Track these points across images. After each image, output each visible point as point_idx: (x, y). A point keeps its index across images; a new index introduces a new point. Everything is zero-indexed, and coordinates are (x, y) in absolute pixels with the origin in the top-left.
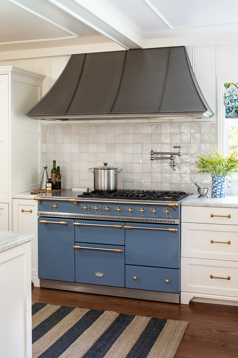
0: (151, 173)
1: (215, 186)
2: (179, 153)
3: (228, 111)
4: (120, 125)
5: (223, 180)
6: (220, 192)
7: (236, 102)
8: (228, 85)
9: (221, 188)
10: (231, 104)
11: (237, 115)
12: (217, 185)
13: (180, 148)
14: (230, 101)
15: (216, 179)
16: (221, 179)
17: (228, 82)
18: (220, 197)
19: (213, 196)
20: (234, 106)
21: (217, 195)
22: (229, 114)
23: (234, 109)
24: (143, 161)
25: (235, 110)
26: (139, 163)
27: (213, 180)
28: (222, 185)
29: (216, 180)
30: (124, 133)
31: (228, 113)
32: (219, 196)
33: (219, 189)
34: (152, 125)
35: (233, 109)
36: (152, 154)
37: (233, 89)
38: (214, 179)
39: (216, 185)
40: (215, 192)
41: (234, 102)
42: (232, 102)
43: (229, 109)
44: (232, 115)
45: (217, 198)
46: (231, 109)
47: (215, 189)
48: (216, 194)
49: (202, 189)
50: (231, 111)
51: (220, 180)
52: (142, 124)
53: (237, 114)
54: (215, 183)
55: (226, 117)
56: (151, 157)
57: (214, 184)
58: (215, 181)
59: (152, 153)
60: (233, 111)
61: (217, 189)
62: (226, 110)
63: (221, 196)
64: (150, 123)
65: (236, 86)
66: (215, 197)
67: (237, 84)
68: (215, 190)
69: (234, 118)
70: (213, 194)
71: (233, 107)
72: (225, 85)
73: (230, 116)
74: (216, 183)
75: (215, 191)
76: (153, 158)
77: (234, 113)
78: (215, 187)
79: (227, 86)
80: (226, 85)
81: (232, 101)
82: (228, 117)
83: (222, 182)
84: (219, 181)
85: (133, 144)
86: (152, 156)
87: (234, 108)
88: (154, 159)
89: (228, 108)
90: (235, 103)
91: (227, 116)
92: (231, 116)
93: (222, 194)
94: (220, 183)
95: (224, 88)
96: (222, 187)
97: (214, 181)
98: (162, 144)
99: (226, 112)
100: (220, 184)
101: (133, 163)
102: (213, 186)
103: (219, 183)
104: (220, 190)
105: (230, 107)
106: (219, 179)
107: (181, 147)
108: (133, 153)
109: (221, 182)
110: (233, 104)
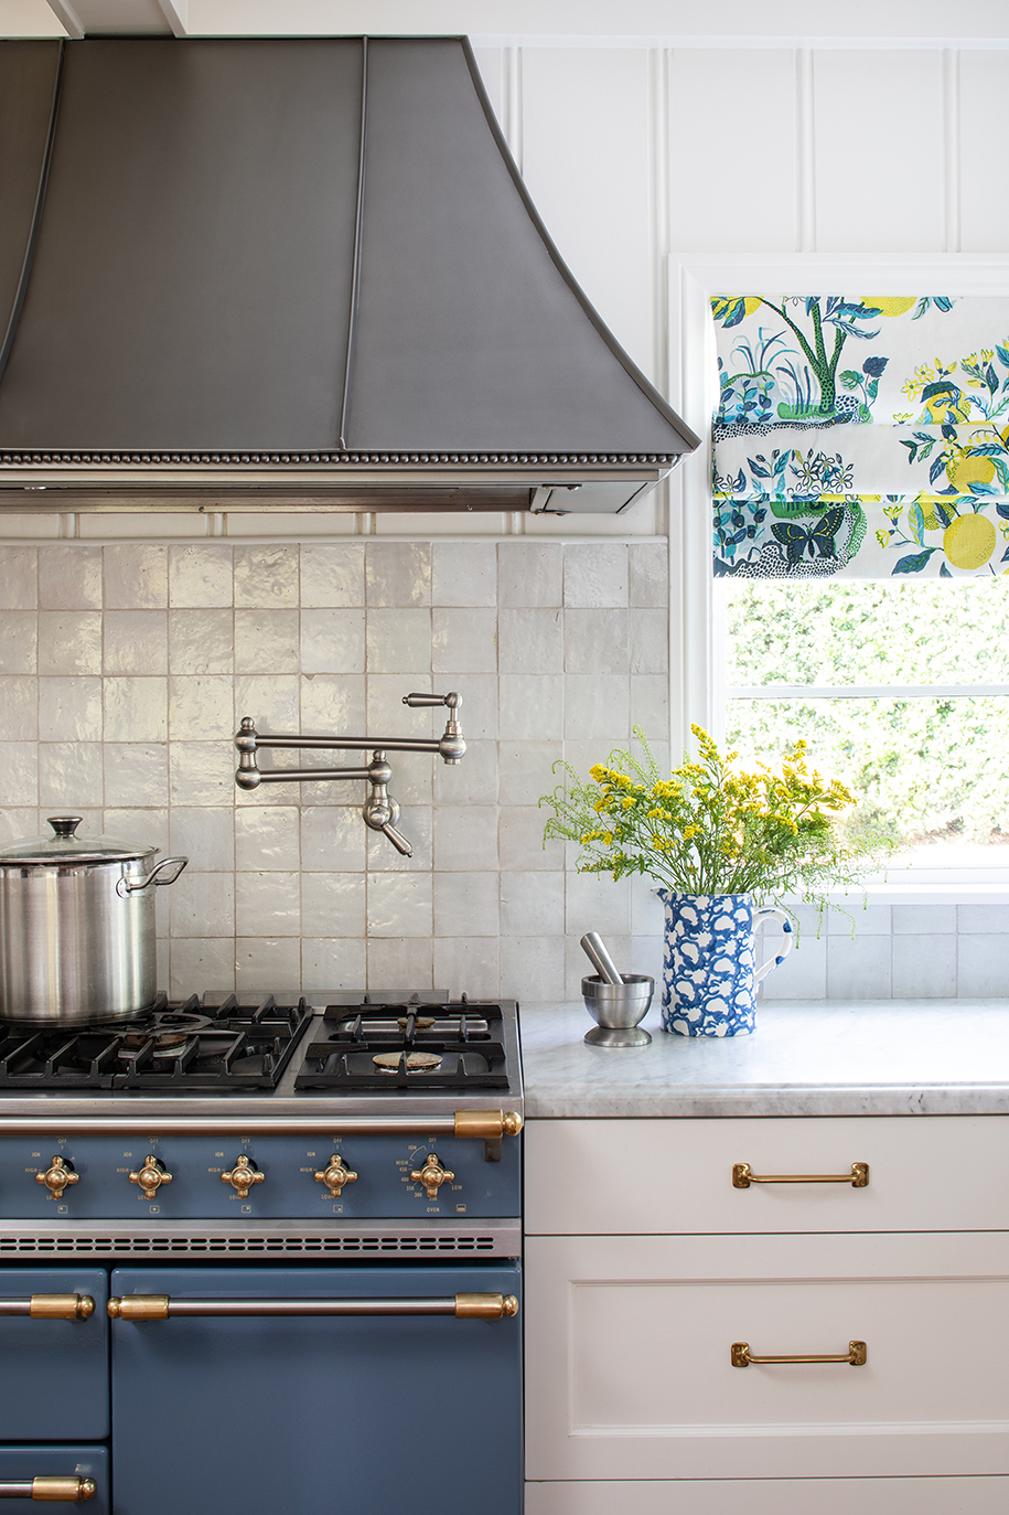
0: (235, 872)
1: (695, 961)
2: (445, 739)
3: (730, 530)
4: (13, 548)
5: (747, 919)
6: (726, 1000)
7: (787, 472)
8: (731, 307)
9: (732, 970)
10: (757, 486)
11: (784, 553)
12: (707, 955)
13: (452, 706)
14: (753, 465)
15: (699, 912)
16: (735, 909)
17: (734, 292)
18: (731, 1033)
19: (682, 1026)
20: (773, 499)
21: (707, 1019)
22: (740, 552)
23: (771, 519)
24: (174, 795)
25: (773, 527)
26: (147, 808)
27: (677, 916)
28: (738, 953)
29: (700, 920)
30: (40, 608)
31: (732, 541)
32: (722, 1028)
33: (725, 976)
34: (236, 556)
35: (760, 516)
36: (244, 749)
37: (768, 335)
38: (687, 913)
39: (701, 951)
40: (698, 1002)
41: (777, 472)
42: (760, 473)
43: (737, 519)
44: (755, 558)
45: (710, 1044)
46: (749, 519)
47: (699, 976)
48: (703, 1010)
49: (616, 982)
50: (751, 532)
51: (731, 915)
52: (169, 542)
53: (785, 547)
54: (693, 941)
55: (720, 568)
56: (243, 769)
57: (688, 949)
58: (695, 923)
59: (249, 739)
60: (765, 532)
61: (712, 977)
62: (718, 521)
63: (733, 1022)
64: (224, 536)
65: (784, 316)
66: (693, 1035)
67: (789, 305)
68: (696, 987)
69: (767, 573)
70: (683, 1011)
71: (761, 507)
72: (718, 309)
73: (742, 561)
74: (704, 939)
75: (698, 996)
76: (256, 777)
77: (770, 543)
78: (694, 968)
79: (731, 313)
80: (723, 304)
81: (760, 464)
82: (733, 571)
83: (740, 934)
84: (719, 926)
85: (102, 677)
86: (251, 760)
87: (768, 508)
88: (262, 780)
89: (729, 509)
90: (778, 476)
91: (727, 561)
92: (748, 564)
93: (739, 1011)
94: (728, 938)
95: (710, 325)
96: (739, 966)
97: (687, 924)
98: (309, 677)
99: (721, 534)
100: (730, 948)
101: (103, 808)
102: (679, 961)
103: (721, 937)
104: (725, 988)
105: (744, 503)
106: (722, 913)
107: (460, 701)
108: (103, 742)
109: (735, 932)
110: (769, 486)
